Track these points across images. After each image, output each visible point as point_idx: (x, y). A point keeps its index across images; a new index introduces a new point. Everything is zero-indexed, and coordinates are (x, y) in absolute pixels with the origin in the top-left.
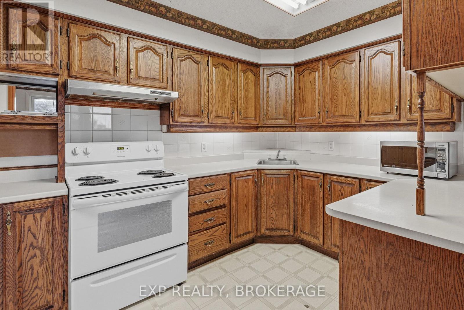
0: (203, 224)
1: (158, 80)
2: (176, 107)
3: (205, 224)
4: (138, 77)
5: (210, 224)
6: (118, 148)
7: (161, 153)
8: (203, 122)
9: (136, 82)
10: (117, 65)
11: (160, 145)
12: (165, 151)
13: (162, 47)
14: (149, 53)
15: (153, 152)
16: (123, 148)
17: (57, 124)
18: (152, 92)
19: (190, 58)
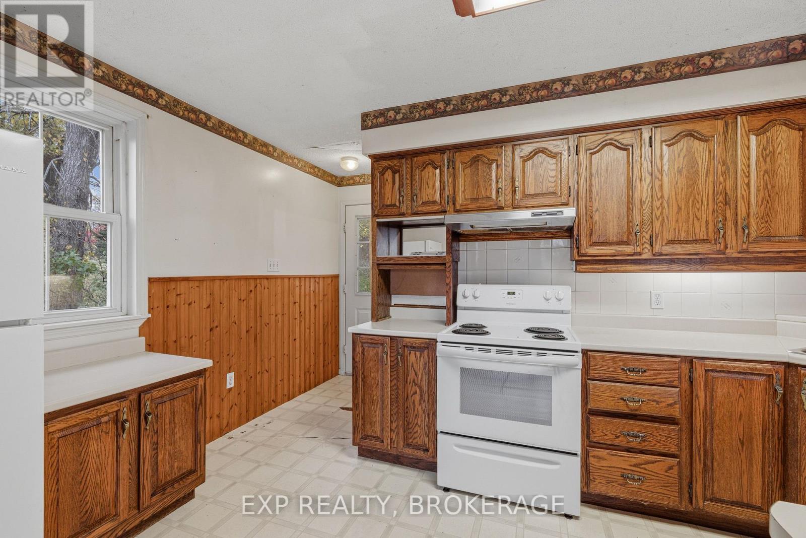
0: (617, 437)
1: (554, 193)
2: (584, 232)
3: (622, 438)
4: (526, 196)
5: (635, 443)
6: (509, 293)
7: (566, 305)
8: (640, 254)
9: (522, 204)
10: (500, 185)
11: (565, 292)
12: (574, 301)
13: (559, 143)
14: (541, 157)
15: (553, 301)
16: (514, 293)
17: (445, 264)
18: (534, 214)
19: (611, 144)
